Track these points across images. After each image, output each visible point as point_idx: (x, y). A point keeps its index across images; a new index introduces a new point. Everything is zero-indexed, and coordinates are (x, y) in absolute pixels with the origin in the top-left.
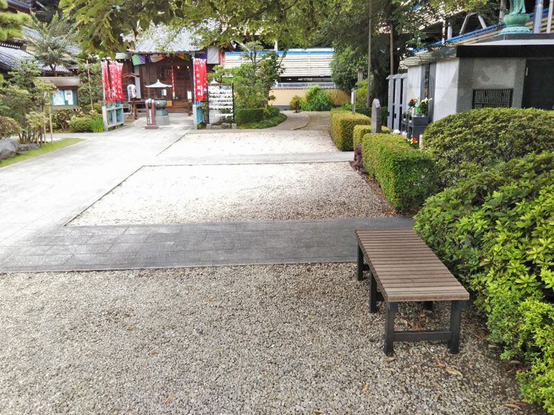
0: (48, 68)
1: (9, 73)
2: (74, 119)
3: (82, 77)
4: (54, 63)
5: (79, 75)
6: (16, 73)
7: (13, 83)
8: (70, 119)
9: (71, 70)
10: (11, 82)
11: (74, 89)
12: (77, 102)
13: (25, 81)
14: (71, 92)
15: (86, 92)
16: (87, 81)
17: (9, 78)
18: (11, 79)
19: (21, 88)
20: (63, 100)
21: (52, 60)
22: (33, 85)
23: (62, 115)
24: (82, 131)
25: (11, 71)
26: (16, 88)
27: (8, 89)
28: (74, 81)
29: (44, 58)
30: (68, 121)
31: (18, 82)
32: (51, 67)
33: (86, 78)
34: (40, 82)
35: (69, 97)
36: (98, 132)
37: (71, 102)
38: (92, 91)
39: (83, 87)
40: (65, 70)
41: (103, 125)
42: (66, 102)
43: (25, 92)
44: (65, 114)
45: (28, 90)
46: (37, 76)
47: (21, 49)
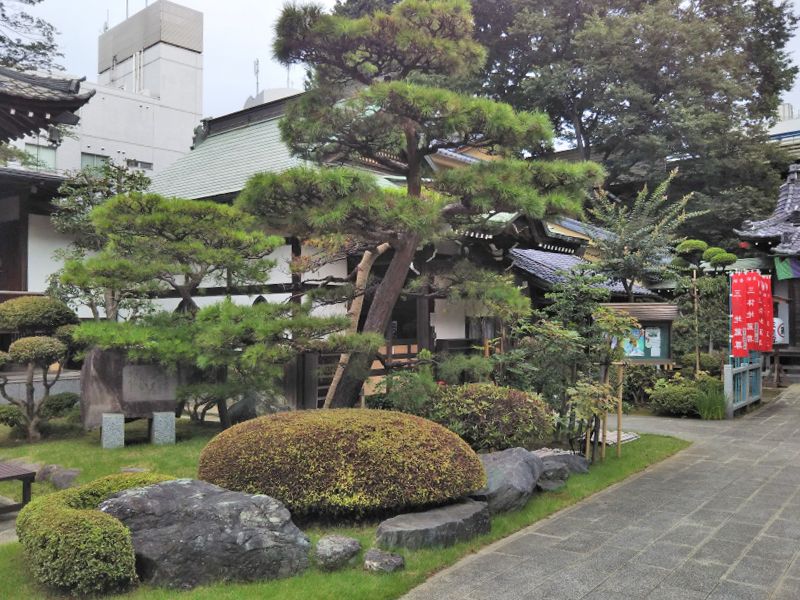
0: (619, 287)
1: (547, 296)
2: (661, 387)
3: (682, 302)
4: (629, 277)
5: (677, 299)
6: (561, 295)
7: (552, 314)
8: (651, 385)
9: (655, 291)
10: (548, 312)
11: (664, 325)
12: (668, 351)
13: (575, 312)
14: (658, 332)
15: (687, 332)
16: (691, 311)
17: (544, 306)
18: (548, 308)
19: (565, 326)
20: (642, 347)
21: (628, 272)
22: (589, 320)
23: (639, 376)
24: (677, 414)
25: (551, 292)
26: (554, 327)
27: (540, 330)
28: (665, 310)
29: (614, 268)
30: (648, 391)
31: (560, 313)
32: (625, 284)
33: (691, 305)
34: (606, 315)
35: (655, 343)
36: (712, 419)
37: (656, 352)
38: (701, 330)
39: (682, 322)
40: (644, 291)
41: (723, 404)
42: (647, 351)
43: (573, 334)
44: (643, 374)
45: (577, 329)
46: (601, 301)
47: (575, 253)
